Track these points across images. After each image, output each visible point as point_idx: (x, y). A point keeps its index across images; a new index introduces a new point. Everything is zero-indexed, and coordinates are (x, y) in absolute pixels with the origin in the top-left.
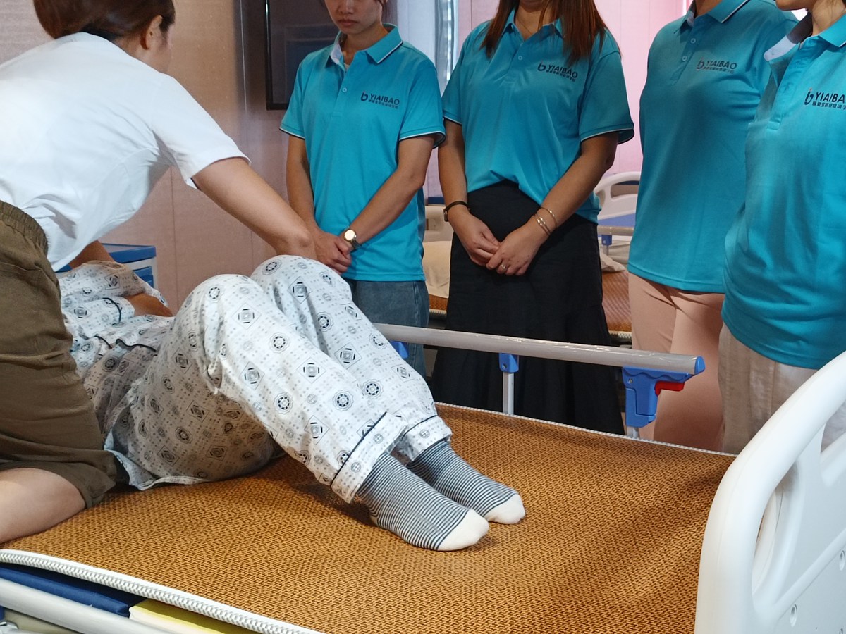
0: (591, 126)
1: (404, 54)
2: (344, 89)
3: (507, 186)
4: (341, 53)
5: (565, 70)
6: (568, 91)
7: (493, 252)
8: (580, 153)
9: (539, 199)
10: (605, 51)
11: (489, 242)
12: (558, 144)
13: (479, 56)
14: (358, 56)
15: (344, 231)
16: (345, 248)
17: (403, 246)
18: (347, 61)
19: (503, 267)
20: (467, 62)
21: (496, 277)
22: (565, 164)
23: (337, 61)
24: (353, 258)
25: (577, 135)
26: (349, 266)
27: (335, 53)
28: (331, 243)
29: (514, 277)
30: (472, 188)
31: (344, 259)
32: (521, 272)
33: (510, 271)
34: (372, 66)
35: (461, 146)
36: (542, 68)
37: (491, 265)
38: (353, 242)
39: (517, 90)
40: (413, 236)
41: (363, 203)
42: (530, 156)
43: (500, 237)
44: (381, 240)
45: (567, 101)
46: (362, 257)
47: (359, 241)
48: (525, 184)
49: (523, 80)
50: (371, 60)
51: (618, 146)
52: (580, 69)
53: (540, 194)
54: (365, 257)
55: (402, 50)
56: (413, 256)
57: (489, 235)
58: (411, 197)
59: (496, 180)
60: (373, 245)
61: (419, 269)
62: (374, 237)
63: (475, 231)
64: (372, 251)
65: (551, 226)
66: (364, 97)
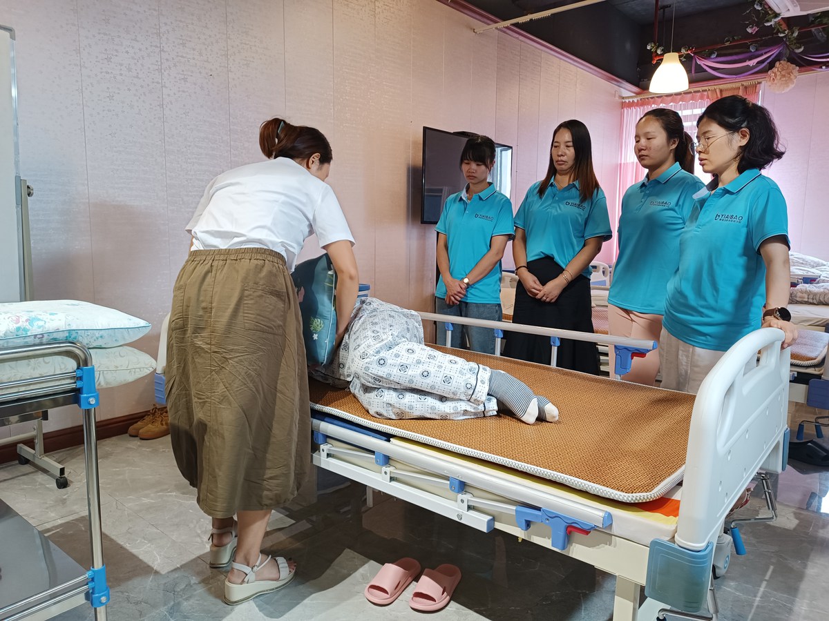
0: (592, 231)
1: (497, 196)
2: (467, 212)
3: (549, 259)
4: (466, 195)
5: (579, 205)
6: (580, 215)
7: (540, 291)
8: (584, 246)
9: (564, 267)
10: (599, 197)
11: (538, 285)
12: (575, 241)
13: (536, 198)
14: (475, 197)
15: (463, 279)
16: (463, 287)
17: (492, 286)
18: (468, 199)
19: (544, 298)
20: (529, 200)
21: (540, 303)
22: (577, 249)
23: (464, 199)
24: (467, 291)
25: (583, 237)
26: (465, 295)
27: (464, 195)
28: (457, 284)
29: (549, 303)
30: (529, 260)
31: (462, 292)
32: (553, 301)
33: (548, 300)
34: (481, 201)
35: (525, 240)
36: (568, 204)
37: (538, 297)
38: (468, 284)
39: (556, 214)
40: (496, 282)
41: (473, 266)
42: (560, 246)
43: (543, 283)
44: (481, 283)
45: (580, 220)
46: (471, 291)
47: (470, 283)
48: (558, 259)
49: (558, 209)
50: (480, 199)
51: (604, 243)
52: (586, 205)
53: (564, 263)
54: (472, 291)
55: (496, 194)
56: (496, 291)
57: (538, 282)
58: (496, 263)
59: (543, 256)
60: (477, 286)
61: (499, 298)
62: (478, 282)
63: (531, 281)
64: (476, 288)
65: (570, 279)
66: (476, 216)
